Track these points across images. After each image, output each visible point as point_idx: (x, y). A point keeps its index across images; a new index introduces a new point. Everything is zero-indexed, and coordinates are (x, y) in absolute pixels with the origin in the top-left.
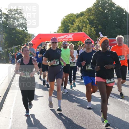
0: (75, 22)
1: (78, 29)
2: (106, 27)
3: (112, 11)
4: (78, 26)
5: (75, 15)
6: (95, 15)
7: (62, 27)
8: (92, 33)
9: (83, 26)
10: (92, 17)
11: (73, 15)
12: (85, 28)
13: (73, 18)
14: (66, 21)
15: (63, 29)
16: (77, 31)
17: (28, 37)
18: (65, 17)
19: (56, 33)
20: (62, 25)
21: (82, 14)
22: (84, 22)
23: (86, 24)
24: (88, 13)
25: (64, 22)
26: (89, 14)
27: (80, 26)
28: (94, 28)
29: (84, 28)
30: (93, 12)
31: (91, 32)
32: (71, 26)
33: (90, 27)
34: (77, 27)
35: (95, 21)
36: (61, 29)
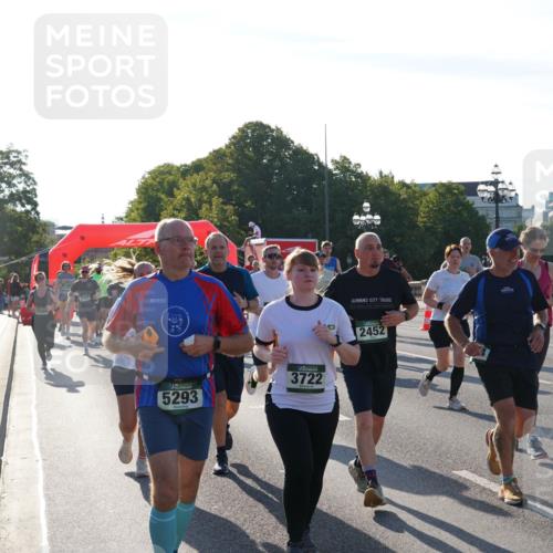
0: (179, 189)
1: (189, 210)
2: (268, 204)
3: (281, 160)
4: (188, 200)
5: (178, 168)
6: (236, 168)
7: (140, 203)
8: (229, 222)
9: (201, 201)
10: (228, 176)
11: (172, 166)
12: (208, 206)
13: (171, 178)
14: (151, 185)
15: (144, 209)
16: (183, 215)
17: (40, 230)
18: (150, 173)
19: (122, 219)
20: (140, 197)
21: (198, 167)
22: (204, 189)
23: (211, 196)
24: (215, 164)
25: (146, 189)
26: (219, 166)
27: (193, 200)
28: (234, 205)
29: (205, 206)
30: (230, 161)
31: (226, 219)
32: (166, 199)
33: (223, 203)
34: (184, 203)
35: (236, 187)
36: (137, 209)
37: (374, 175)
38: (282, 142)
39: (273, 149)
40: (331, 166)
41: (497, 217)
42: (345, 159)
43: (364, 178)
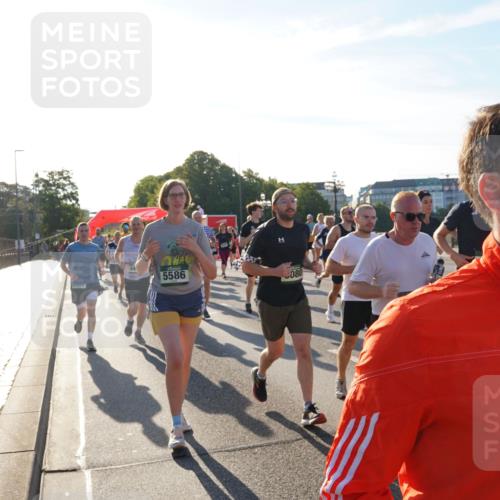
3: (214, 171)
5: (156, 178)
6: (189, 177)
7: (136, 197)
11: (153, 177)
13: (153, 183)
14: (142, 188)
15: (138, 201)
19: (125, 207)
20: (135, 194)
24: (177, 174)
25: (139, 190)
26: (180, 175)
30: (186, 173)
32: (150, 195)
37: (266, 179)
38: (214, 162)
39: (209, 166)
40: (242, 175)
41: (336, 201)
42: (250, 170)
43: (261, 181)
